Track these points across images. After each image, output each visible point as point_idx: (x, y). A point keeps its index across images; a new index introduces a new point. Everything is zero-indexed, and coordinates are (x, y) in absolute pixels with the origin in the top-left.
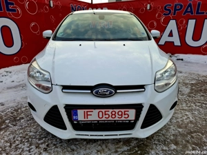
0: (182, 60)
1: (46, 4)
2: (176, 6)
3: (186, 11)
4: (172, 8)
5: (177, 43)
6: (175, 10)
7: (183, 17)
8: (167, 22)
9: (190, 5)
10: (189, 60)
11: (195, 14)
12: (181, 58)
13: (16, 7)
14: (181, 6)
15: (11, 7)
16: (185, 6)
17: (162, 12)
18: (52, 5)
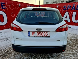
0: (71, 28)
1: (18, 6)
2: (68, 7)
3: (72, 9)
4: (67, 7)
5: (69, 21)
6: (68, 8)
7: (71, 11)
8: (65, 13)
9: (74, 6)
10: (73, 28)
11: (76, 10)
12: (70, 27)
13: (5, 7)
14: (70, 6)
15: (3, 7)
16: (72, 6)
17: (63, 9)
18: (20, 6)
